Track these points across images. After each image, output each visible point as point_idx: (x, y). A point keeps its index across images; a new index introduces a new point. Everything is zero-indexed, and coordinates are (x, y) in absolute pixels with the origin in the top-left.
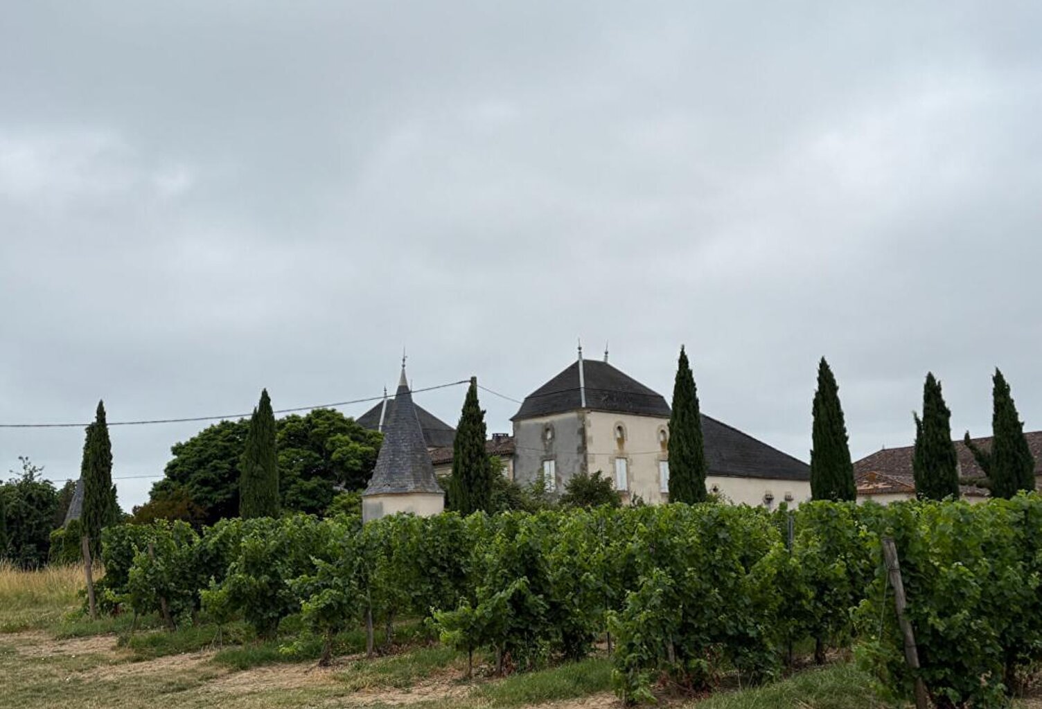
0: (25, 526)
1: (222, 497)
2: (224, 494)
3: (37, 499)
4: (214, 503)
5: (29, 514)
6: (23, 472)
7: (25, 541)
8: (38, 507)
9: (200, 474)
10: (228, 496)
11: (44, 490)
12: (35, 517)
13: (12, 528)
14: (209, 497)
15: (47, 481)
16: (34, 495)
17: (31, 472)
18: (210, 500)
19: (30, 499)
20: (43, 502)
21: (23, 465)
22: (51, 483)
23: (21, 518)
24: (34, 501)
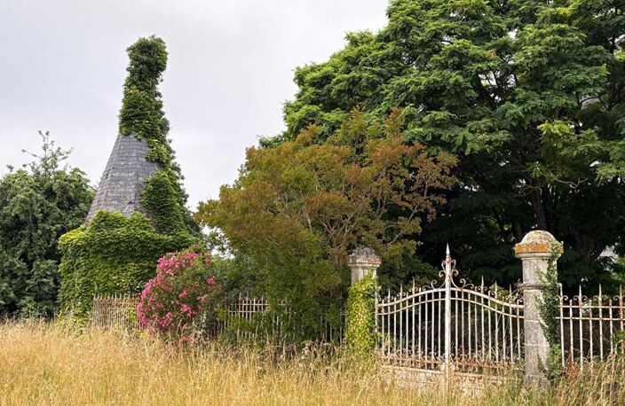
0: (40, 232)
1: (485, 137)
2: (491, 130)
3: (58, 193)
4: (461, 154)
5: (46, 216)
6: (42, 154)
7: (39, 254)
8: (60, 205)
9: (417, 77)
10: (502, 135)
11: (71, 181)
12: (56, 219)
13: (22, 235)
14: (445, 136)
15: (77, 170)
16: (54, 188)
17: (54, 156)
18: (447, 146)
19: (50, 193)
20: (69, 199)
21: (43, 144)
22: (83, 173)
23: (35, 220)
24: (55, 194)
